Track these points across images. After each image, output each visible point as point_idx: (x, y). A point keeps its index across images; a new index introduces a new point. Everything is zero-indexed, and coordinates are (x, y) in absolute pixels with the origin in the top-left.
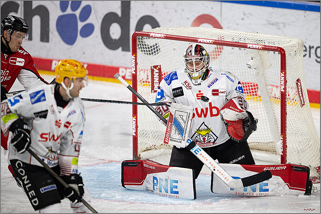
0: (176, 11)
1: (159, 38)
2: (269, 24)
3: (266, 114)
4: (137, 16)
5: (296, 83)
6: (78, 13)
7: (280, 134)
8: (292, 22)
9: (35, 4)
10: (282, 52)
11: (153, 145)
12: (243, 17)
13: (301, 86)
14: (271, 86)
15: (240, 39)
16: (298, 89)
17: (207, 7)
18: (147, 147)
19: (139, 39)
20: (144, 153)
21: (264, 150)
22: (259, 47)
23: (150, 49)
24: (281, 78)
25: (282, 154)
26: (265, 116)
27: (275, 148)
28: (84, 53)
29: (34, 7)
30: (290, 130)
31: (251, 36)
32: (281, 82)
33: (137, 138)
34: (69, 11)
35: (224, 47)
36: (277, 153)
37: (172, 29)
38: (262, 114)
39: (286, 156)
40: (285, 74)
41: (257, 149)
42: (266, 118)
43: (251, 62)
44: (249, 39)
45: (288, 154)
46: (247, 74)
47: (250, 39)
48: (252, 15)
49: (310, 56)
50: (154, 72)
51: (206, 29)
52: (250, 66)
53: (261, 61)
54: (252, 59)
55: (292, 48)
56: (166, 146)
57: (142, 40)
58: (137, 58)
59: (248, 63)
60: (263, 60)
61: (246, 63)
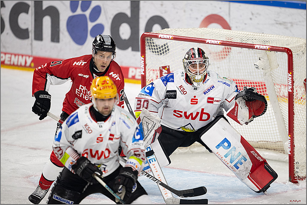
0: (185, 11)
1: (168, 39)
2: (277, 23)
3: (273, 113)
4: (146, 16)
5: (304, 83)
6: (87, 13)
7: (288, 133)
8: (300, 22)
9: (45, 5)
10: (289, 53)
12: (251, 16)
15: (248, 39)
17: (215, 7)
19: (148, 40)
21: (273, 149)
22: (266, 48)
23: (159, 50)
24: (288, 78)
25: (290, 154)
26: (273, 116)
27: (283, 147)
29: (44, 7)
30: (297, 130)
31: (259, 37)
32: (288, 83)
34: (79, 11)
35: (233, 48)
36: (285, 152)
37: (181, 30)
38: (270, 113)
39: (294, 155)
40: (292, 74)
41: (265, 148)
42: (274, 117)
43: (258, 63)
44: (257, 39)
45: (295, 153)
46: (254, 74)
48: (260, 15)
50: (163, 72)
51: (214, 30)
52: (257, 66)
53: (268, 61)
54: (260, 59)
55: (299, 49)
57: (150, 41)
58: (146, 59)
59: (255, 64)
60: (271, 60)
61: (254, 63)
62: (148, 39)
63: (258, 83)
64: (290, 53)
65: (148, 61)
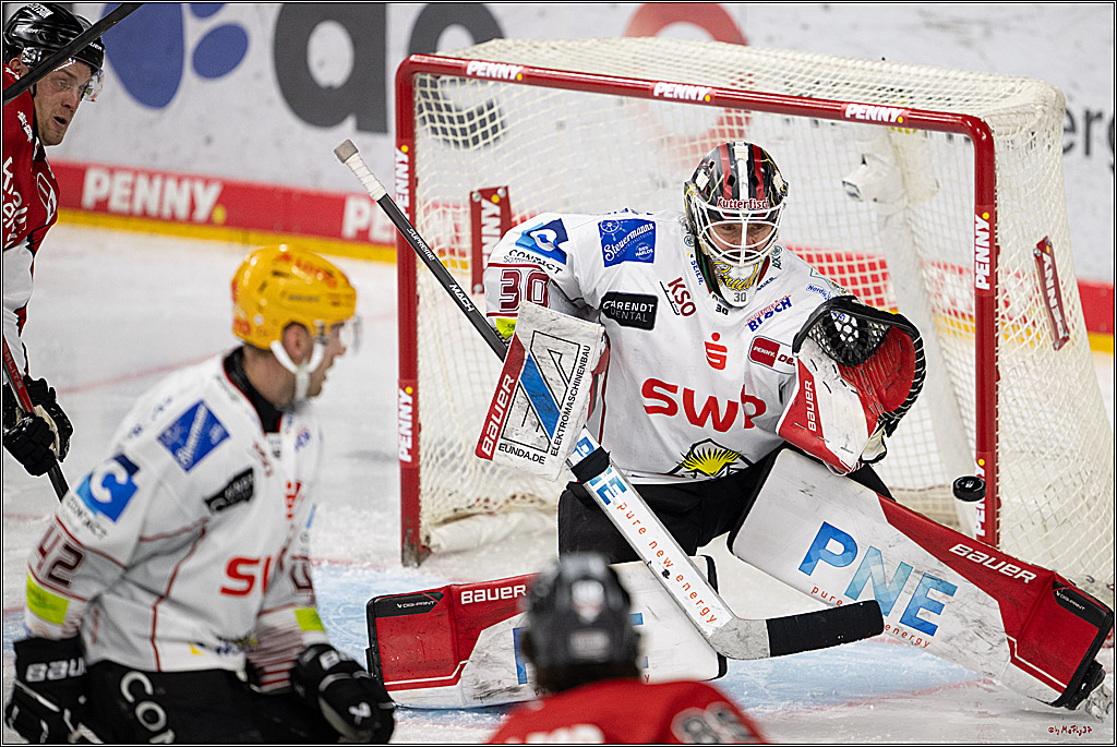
1: (502, 80)
2: (929, 25)
5: (1035, 255)
7: (974, 451)
10: (982, 135)
11: (478, 500)
13: (1053, 266)
14: (939, 266)
15: (818, 83)
16: (1044, 280)
18: (456, 506)
19: (423, 82)
20: (443, 530)
22: (890, 117)
23: (467, 124)
24: (976, 237)
25: (982, 532)
28: (209, 141)
30: (1012, 438)
31: (860, 74)
32: (976, 253)
33: (417, 470)
35: (756, 115)
37: (553, 44)
39: (998, 539)
40: (993, 221)
43: (858, 176)
44: (852, 83)
45: (1003, 532)
46: (843, 221)
47: (854, 86)
49: (1088, 152)
50: (484, 213)
51: (685, 46)
52: (854, 190)
53: (898, 169)
54: (864, 162)
55: (1018, 121)
56: (532, 502)
57: (434, 90)
58: (417, 160)
59: (846, 180)
60: (907, 165)
61: (842, 176)
62: (425, 80)
63: (848, 260)
64: (984, 137)
65: (425, 167)
